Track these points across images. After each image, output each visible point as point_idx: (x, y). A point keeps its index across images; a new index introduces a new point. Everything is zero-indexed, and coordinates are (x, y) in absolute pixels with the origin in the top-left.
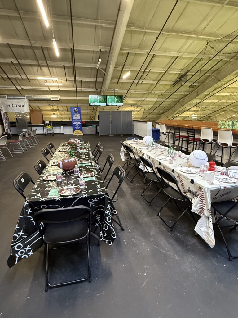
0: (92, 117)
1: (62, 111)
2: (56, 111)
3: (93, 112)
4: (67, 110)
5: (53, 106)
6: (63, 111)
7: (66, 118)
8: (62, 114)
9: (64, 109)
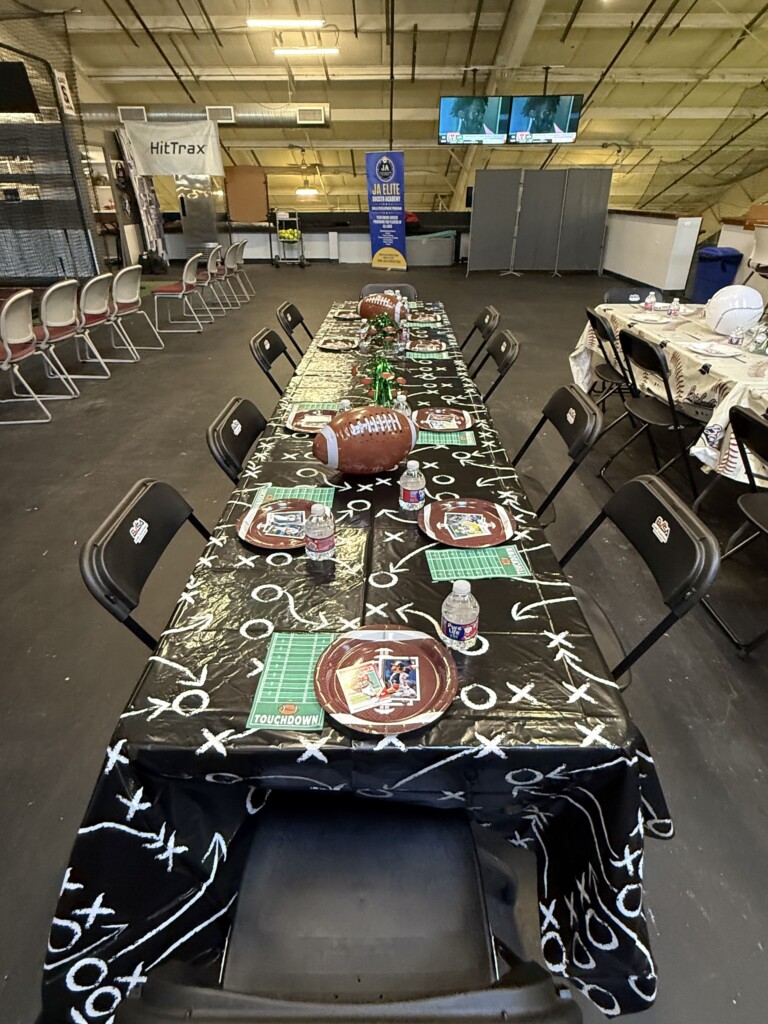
0: (443, 197)
1: (337, 170)
2: (315, 173)
3: (446, 175)
4: (353, 166)
5: (303, 150)
6: (339, 172)
7: (347, 199)
8: (332, 186)
9: (343, 164)
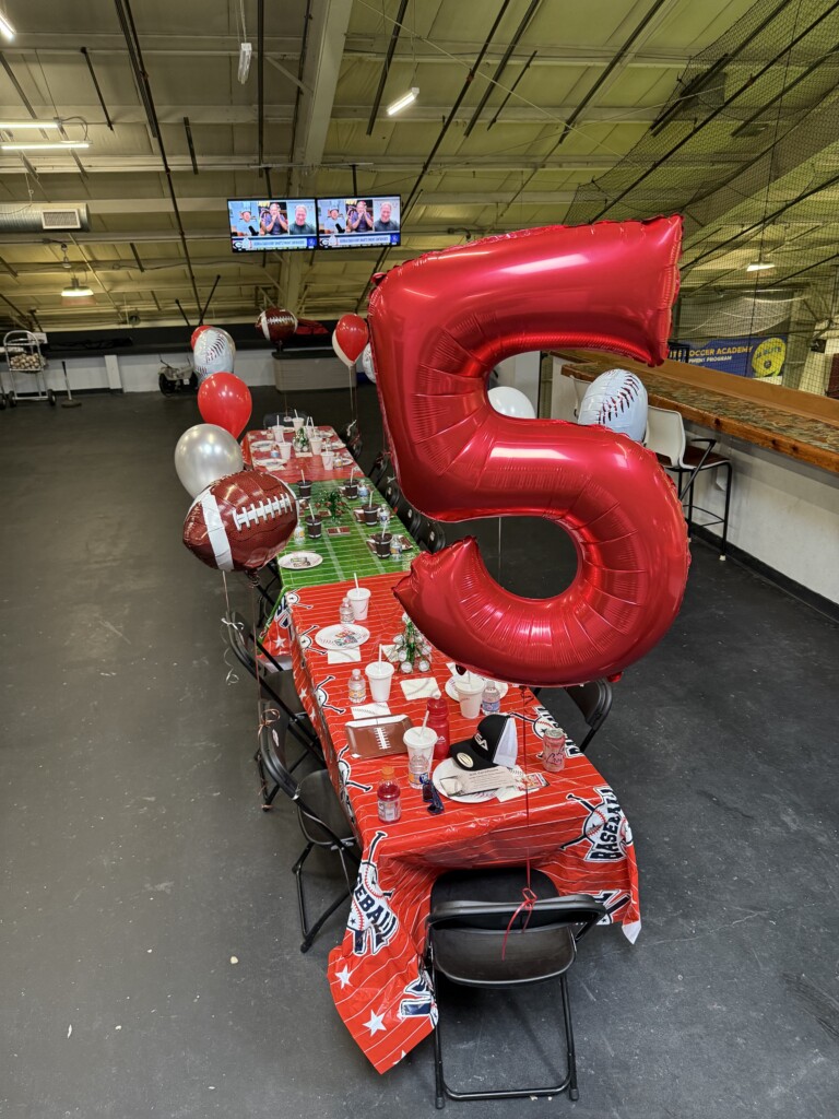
0: (265, 289)
1: (117, 265)
2: (86, 270)
3: (264, 266)
4: (138, 259)
5: (64, 246)
6: (119, 268)
7: (140, 297)
8: (115, 282)
9: (123, 257)
